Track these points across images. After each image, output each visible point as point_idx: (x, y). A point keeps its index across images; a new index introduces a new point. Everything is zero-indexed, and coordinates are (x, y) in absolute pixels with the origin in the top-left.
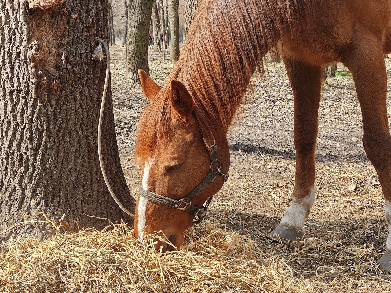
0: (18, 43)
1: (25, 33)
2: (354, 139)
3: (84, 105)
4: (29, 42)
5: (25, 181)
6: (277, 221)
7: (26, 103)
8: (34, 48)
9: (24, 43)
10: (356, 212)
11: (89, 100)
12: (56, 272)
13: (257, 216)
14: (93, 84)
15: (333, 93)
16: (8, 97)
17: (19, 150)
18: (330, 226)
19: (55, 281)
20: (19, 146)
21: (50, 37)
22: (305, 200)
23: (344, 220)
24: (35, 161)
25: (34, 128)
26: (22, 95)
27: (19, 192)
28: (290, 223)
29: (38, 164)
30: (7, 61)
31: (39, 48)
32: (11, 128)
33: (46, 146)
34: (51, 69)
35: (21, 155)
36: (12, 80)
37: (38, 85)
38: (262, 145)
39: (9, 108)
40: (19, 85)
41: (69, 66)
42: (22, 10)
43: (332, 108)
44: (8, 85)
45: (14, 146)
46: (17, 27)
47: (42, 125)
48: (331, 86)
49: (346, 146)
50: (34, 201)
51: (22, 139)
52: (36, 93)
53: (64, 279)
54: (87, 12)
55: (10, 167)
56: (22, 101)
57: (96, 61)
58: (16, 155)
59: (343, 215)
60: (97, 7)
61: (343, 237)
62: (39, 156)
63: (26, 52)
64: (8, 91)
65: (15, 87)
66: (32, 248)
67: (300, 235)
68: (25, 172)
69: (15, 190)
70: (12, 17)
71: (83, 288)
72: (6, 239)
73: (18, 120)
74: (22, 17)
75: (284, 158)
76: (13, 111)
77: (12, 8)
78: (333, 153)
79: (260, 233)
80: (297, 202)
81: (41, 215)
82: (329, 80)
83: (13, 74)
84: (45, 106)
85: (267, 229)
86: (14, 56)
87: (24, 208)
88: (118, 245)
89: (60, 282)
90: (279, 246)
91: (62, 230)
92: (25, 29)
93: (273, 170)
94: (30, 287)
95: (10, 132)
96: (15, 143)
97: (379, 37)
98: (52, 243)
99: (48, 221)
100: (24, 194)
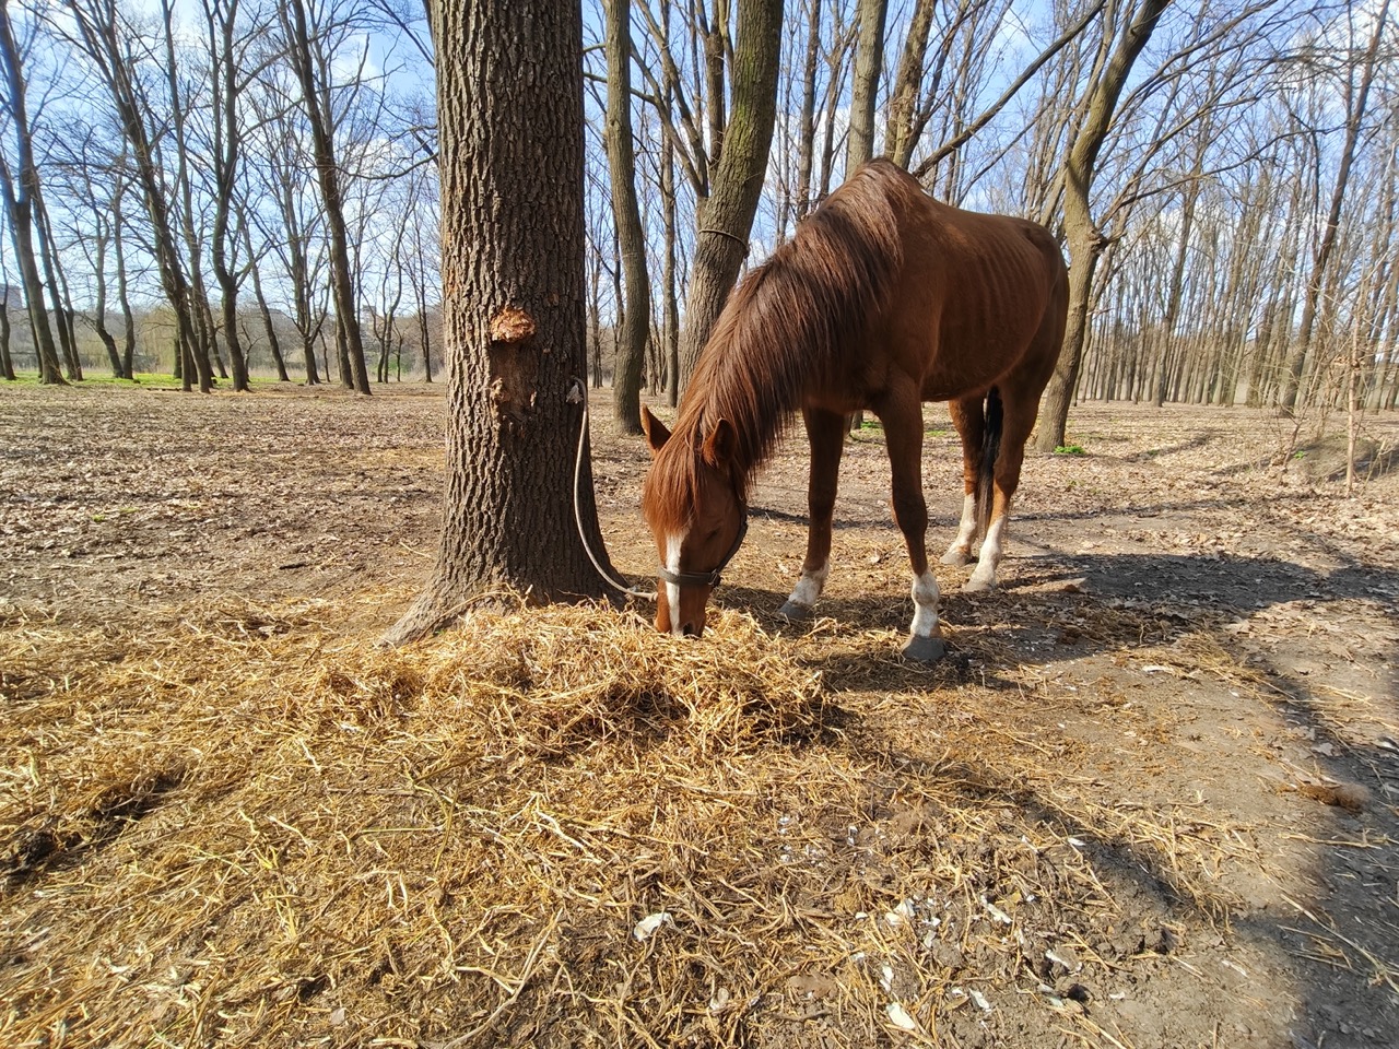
0: (479, 382)
1: (487, 370)
2: (880, 503)
3: (556, 457)
4: (491, 381)
5: (486, 545)
6: (784, 597)
7: (488, 454)
8: (498, 388)
9: (486, 382)
10: (878, 588)
11: (563, 450)
12: (520, 653)
13: (761, 592)
14: (568, 431)
15: (857, 448)
16: (467, 446)
17: (479, 509)
18: (846, 604)
19: (517, 663)
20: (479, 504)
21: (518, 376)
22: (818, 574)
23: (864, 598)
24: (498, 521)
25: (498, 482)
26: (483, 443)
27: (479, 559)
28: (800, 600)
29: (502, 525)
30: (466, 402)
31: (504, 388)
32: (471, 483)
33: (510, 504)
34: (518, 414)
35: (481, 515)
36: (471, 426)
37: (502, 432)
38: (771, 508)
39: (469, 459)
40: (480, 432)
41: (539, 410)
42: (484, 342)
43: (856, 466)
44: (467, 432)
45: (474, 504)
46: (478, 363)
47: (506, 480)
48: (855, 440)
49: (870, 511)
50: (496, 569)
51: (482, 496)
52: (499, 442)
53: (528, 662)
54: (562, 346)
55: (468, 528)
56: (483, 450)
57: (571, 404)
58: (475, 514)
59: (862, 592)
60: (574, 341)
61: (861, 617)
62: (503, 516)
63: (488, 392)
64: (466, 438)
65: (475, 434)
66: (493, 624)
67: (811, 615)
68: (486, 535)
69: (474, 556)
70: (472, 350)
71: (550, 672)
72: (463, 613)
73: (479, 474)
74: (484, 351)
75: (798, 523)
76: (472, 462)
77: (473, 339)
78: (855, 519)
79: (763, 613)
80: (809, 576)
81: (504, 586)
82: (853, 432)
83: (473, 418)
84: (510, 457)
85: (773, 607)
86: (474, 398)
87: (484, 577)
88: (594, 623)
89: (524, 664)
90: (785, 627)
91: (529, 605)
92: (487, 366)
93: (783, 537)
94: (488, 670)
95: (469, 488)
96: (475, 500)
97: (917, 382)
98: (516, 619)
99: (512, 593)
100: (484, 560)
